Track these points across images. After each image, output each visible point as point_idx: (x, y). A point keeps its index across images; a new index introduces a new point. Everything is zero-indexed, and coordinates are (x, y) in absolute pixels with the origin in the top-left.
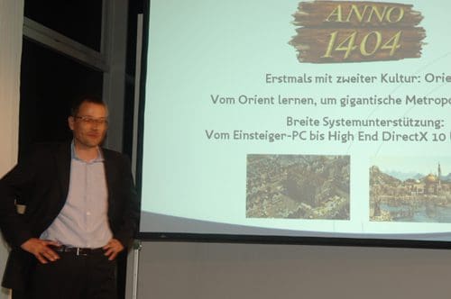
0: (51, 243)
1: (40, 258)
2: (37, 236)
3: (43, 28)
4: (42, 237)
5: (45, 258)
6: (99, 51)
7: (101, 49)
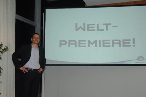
2: (23, 66)
3: (20, 16)
4: (24, 66)
7: (35, 21)
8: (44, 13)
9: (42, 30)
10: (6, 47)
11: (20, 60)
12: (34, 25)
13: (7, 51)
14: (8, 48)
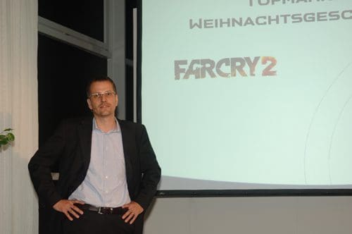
0: (77, 202)
1: (68, 216)
5: (71, 215)
6: (102, 41)
7: (105, 39)
8: (135, 10)
9: (129, 70)
10: (5, 134)
11: (56, 177)
12: (103, 53)
13: (10, 148)
14: (13, 138)
